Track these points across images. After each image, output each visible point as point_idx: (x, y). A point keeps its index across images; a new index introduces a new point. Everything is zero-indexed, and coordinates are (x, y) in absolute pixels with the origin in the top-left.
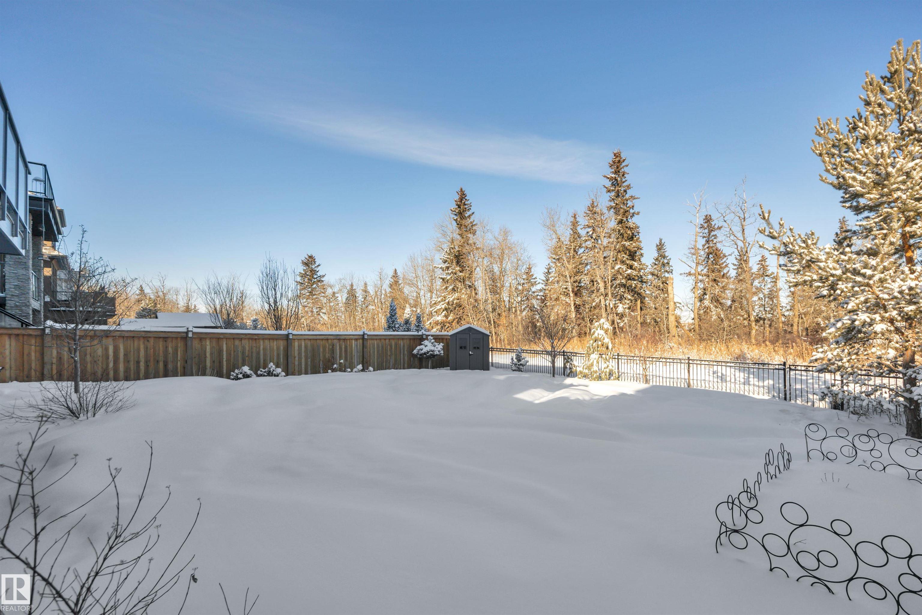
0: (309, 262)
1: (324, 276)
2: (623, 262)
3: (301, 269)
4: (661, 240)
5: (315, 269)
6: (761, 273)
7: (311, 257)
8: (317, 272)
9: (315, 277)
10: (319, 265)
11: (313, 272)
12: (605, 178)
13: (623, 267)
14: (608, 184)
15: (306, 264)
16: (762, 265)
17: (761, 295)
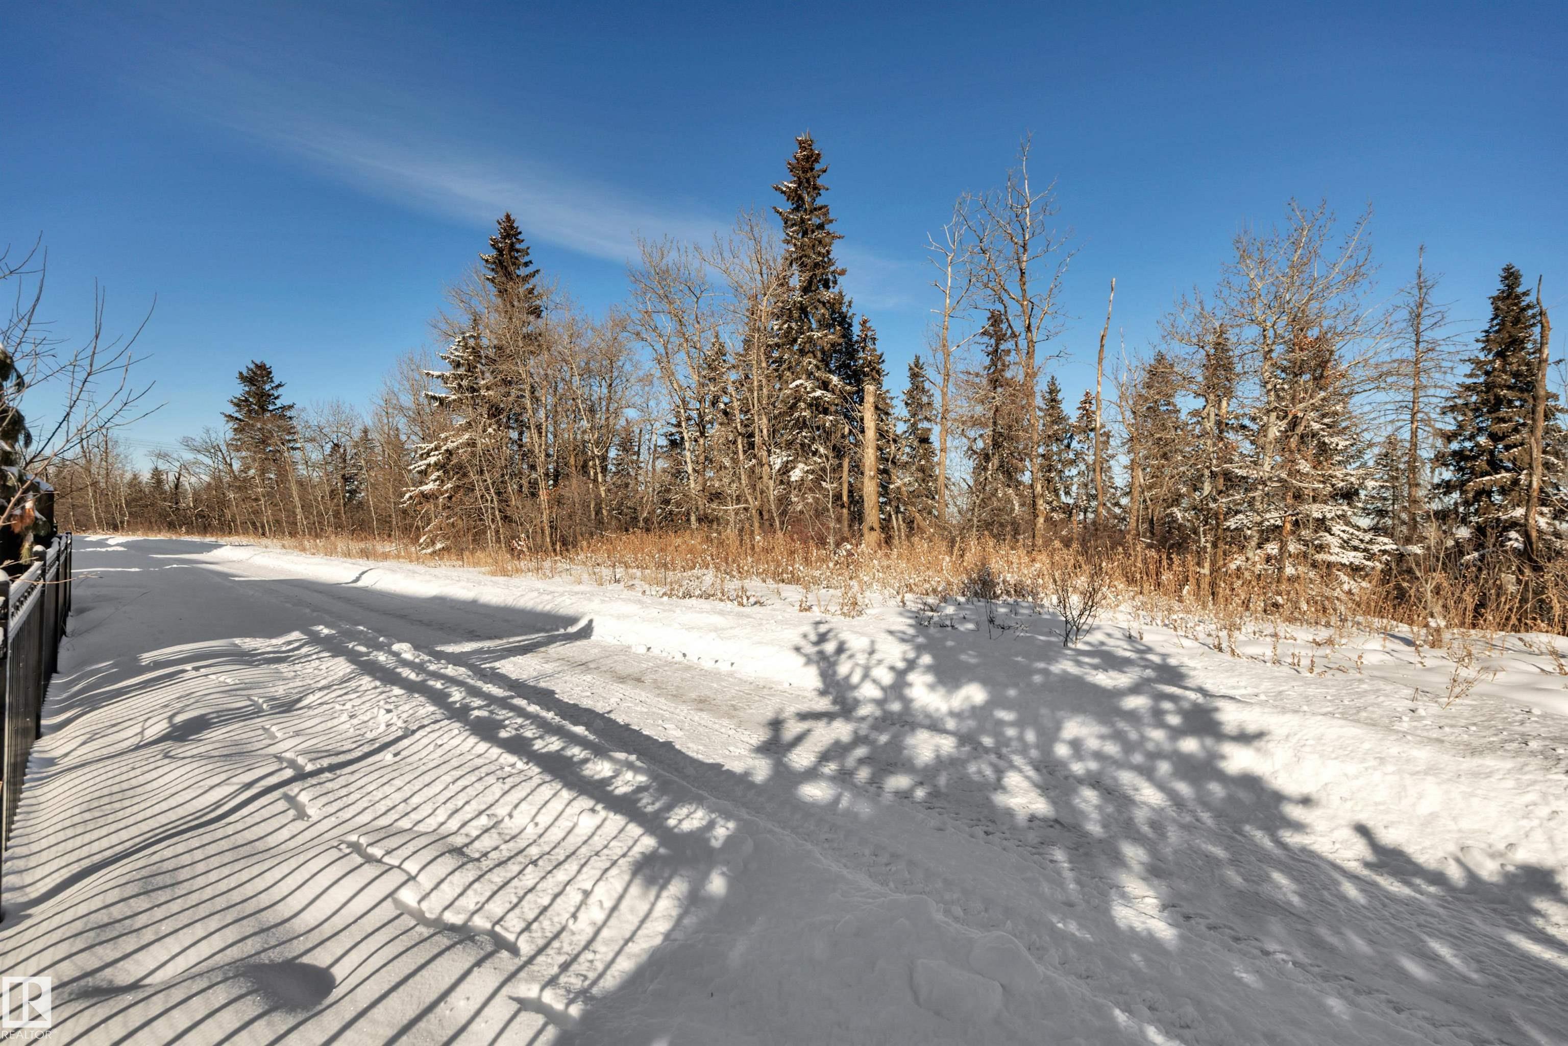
0: (257, 377)
1: (291, 407)
2: (810, 375)
3: (239, 390)
4: (917, 358)
5: (271, 392)
6: (1083, 424)
7: (262, 367)
8: (276, 398)
9: (271, 408)
10: (279, 386)
11: (267, 397)
12: (778, 193)
13: (806, 384)
14: (786, 207)
15: (249, 381)
16: (1084, 409)
17: (1083, 467)
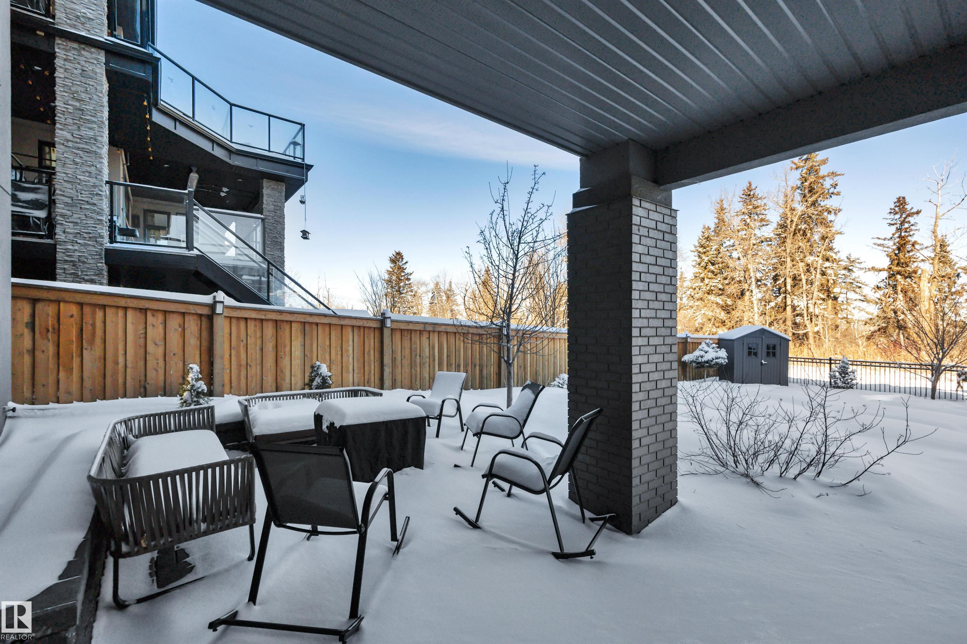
0: (397, 258)
1: (411, 274)
3: (388, 266)
5: (403, 266)
7: (398, 254)
8: (405, 269)
9: (403, 274)
10: (406, 262)
11: (401, 269)
15: (393, 261)
